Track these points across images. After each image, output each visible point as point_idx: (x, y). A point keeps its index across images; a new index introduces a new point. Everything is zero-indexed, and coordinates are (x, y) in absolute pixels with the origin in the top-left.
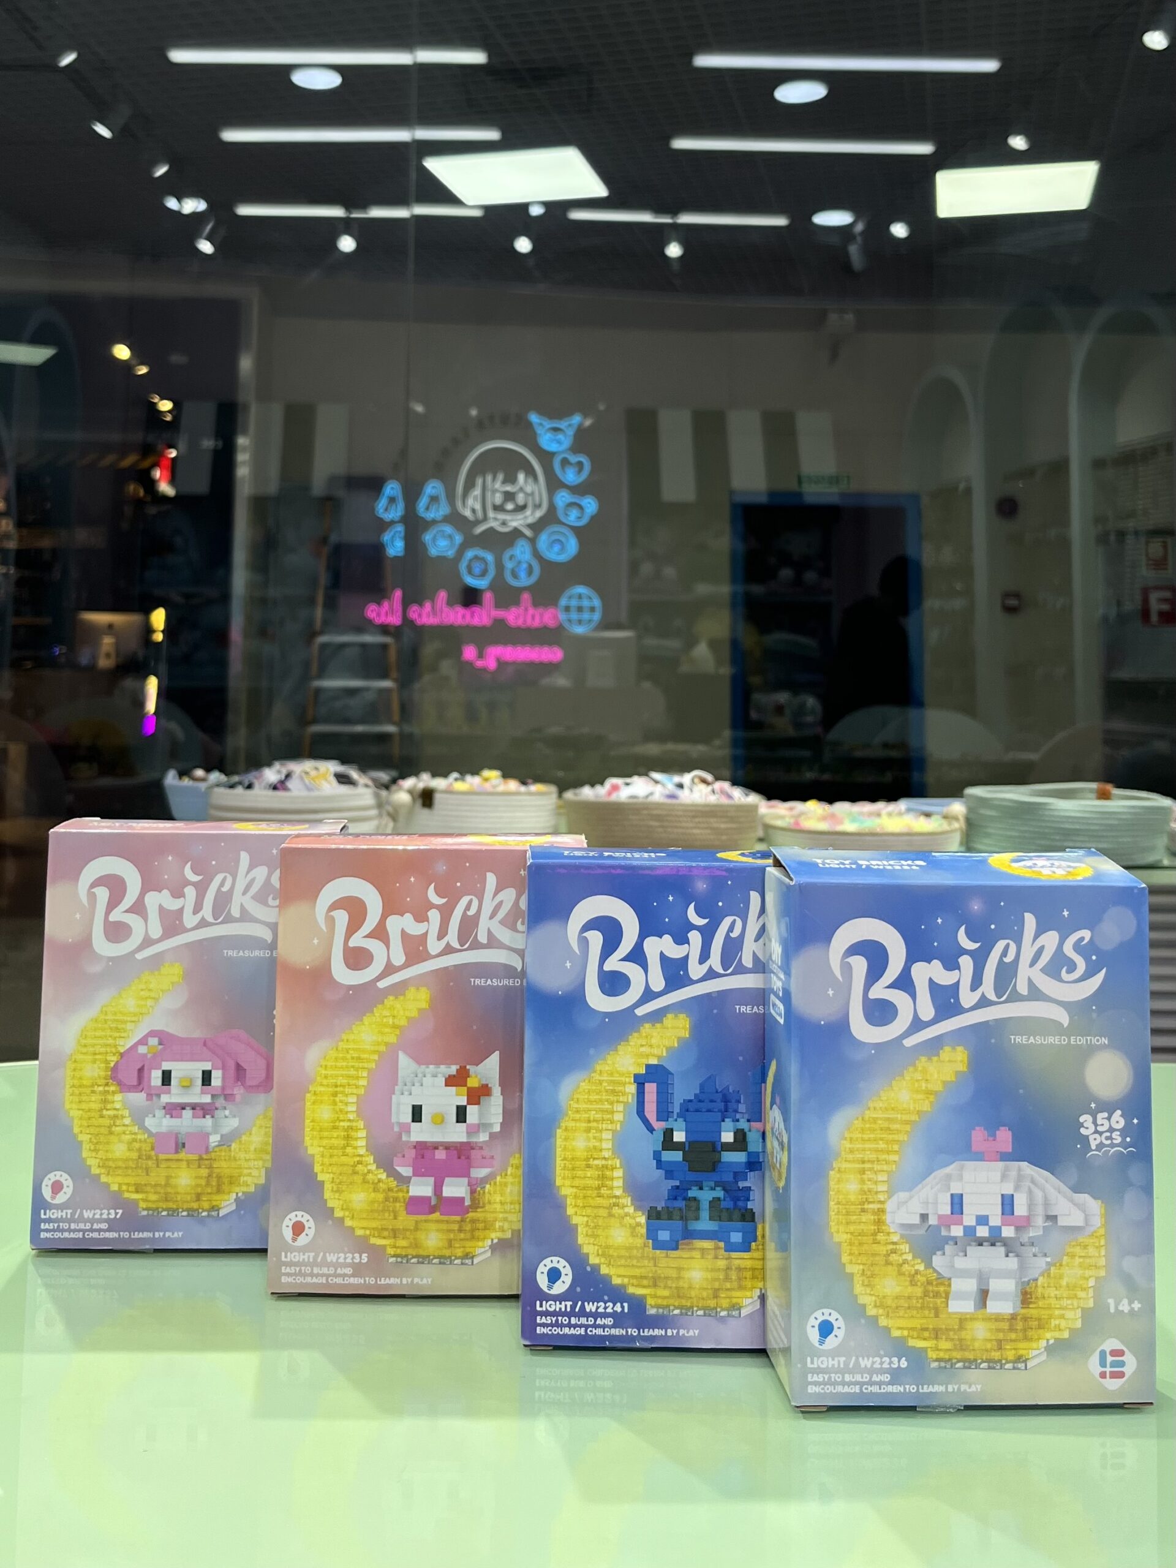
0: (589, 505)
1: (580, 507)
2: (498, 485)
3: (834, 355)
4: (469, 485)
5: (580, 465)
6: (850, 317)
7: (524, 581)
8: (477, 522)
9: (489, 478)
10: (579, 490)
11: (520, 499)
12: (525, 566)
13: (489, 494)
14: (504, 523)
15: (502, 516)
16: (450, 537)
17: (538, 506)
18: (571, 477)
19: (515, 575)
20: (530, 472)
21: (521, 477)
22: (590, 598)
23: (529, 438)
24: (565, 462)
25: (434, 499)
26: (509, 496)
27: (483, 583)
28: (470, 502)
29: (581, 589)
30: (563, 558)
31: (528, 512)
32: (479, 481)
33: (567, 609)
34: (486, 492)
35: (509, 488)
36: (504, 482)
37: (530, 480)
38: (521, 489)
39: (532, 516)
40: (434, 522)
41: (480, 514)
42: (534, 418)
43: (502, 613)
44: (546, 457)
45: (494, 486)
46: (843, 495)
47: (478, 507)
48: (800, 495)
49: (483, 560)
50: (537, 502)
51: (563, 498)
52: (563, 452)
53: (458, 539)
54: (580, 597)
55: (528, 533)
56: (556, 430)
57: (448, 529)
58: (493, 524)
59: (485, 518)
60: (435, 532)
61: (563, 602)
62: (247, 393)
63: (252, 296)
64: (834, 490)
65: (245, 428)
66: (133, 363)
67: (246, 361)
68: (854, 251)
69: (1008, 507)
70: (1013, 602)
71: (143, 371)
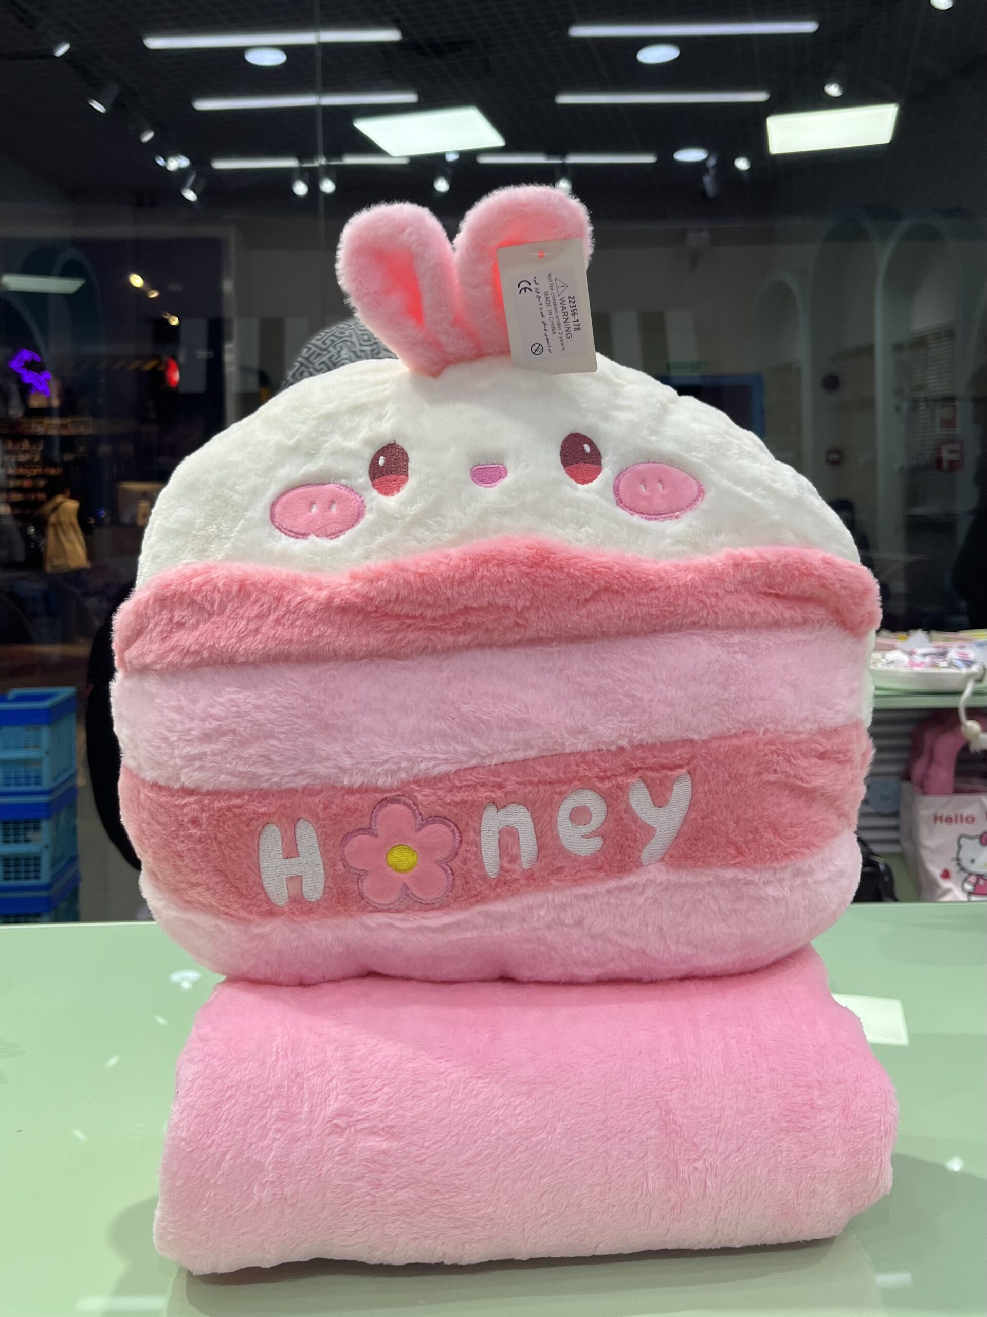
3: (694, 266)
46: (703, 377)
62: (230, 311)
63: (230, 235)
64: (696, 374)
65: (230, 338)
66: (146, 288)
67: (228, 286)
68: (708, 181)
69: (831, 383)
70: (835, 457)
71: (154, 294)
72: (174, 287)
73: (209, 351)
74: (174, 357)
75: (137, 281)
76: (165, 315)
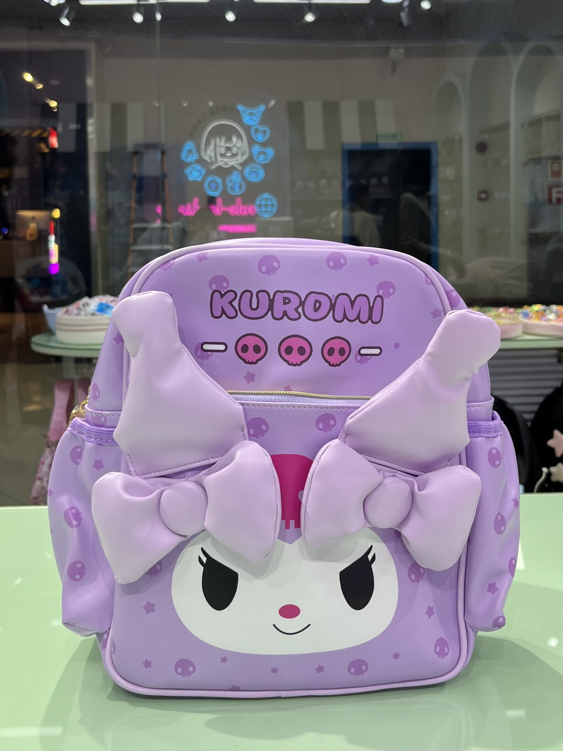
0: (269, 152)
2: (222, 144)
3: (394, 71)
4: (208, 143)
5: (265, 131)
6: (401, 51)
7: (238, 192)
8: (212, 163)
9: (218, 140)
10: (264, 145)
12: (238, 184)
13: (218, 149)
14: (226, 163)
15: (226, 160)
16: (199, 171)
17: (243, 154)
18: (260, 138)
19: (232, 189)
21: (234, 139)
22: (271, 199)
23: (239, 118)
24: (257, 131)
25: (190, 151)
26: (228, 149)
27: (216, 193)
28: (208, 153)
29: (266, 195)
30: (256, 180)
31: (239, 158)
32: (213, 142)
33: (260, 205)
34: (216, 146)
35: (228, 145)
36: (226, 141)
37: (240, 141)
38: (235, 145)
39: (241, 159)
40: (190, 163)
41: (214, 159)
43: (227, 208)
45: (220, 144)
46: (399, 144)
47: (213, 155)
48: (376, 144)
49: (216, 181)
50: (243, 152)
51: (256, 149)
52: (256, 125)
53: (203, 171)
54: (266, 199)
55: (239, 168)
56: (251, 114)
57: (198, 167)
58: (220, 164)
59: (216, 160)
60: (191, 168)
61: (258, 202)
62: (91, 98)
63: (91, 48)
64: (394, 141)
65: (91, 116)
66: (35, 83)
67: (90, 82)
68: (404, 16)
69: (482, 147)
70: (483, 196)
71: (40, 86)
72: (54, 82)
73: (77, 124)
74: (55, 129)
75: (28, 77)
76: (47, 100)
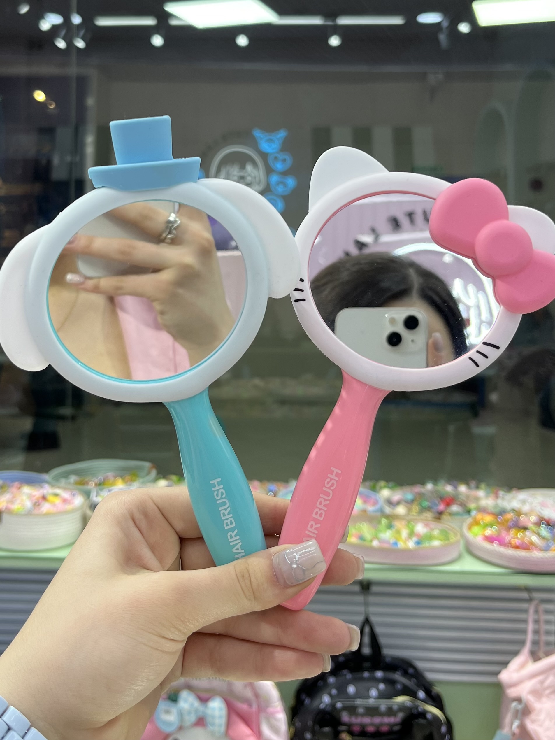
0: (290, 182)
1: (285, 185)
2: (235, 172)
3: (432, 96)
5: (284, 160)
6: (440, 76)
9: (230, 168)
10: (284, 174)
11: (249, 179)
18: (279, 166)
20: (254, 164)
21: (249, 168)
23: (254, 145)
24: (276, 158)
26: (241, 178)
32: (225, 169)
34: (228, 175)
35: (242, 174)
36: (239, 169)
37: (255, 169)
38: (249, 175)
42: (257, 133)
44: (264, 156)
50: (259, 181)
51: (274, 178)
52: (275, 153)
56: (270, 141)
63: (93, 74)
67: (90, 101)
68: (443, 38)
69: (536, 185)
71: (53, 106)
75: (40, 96)
